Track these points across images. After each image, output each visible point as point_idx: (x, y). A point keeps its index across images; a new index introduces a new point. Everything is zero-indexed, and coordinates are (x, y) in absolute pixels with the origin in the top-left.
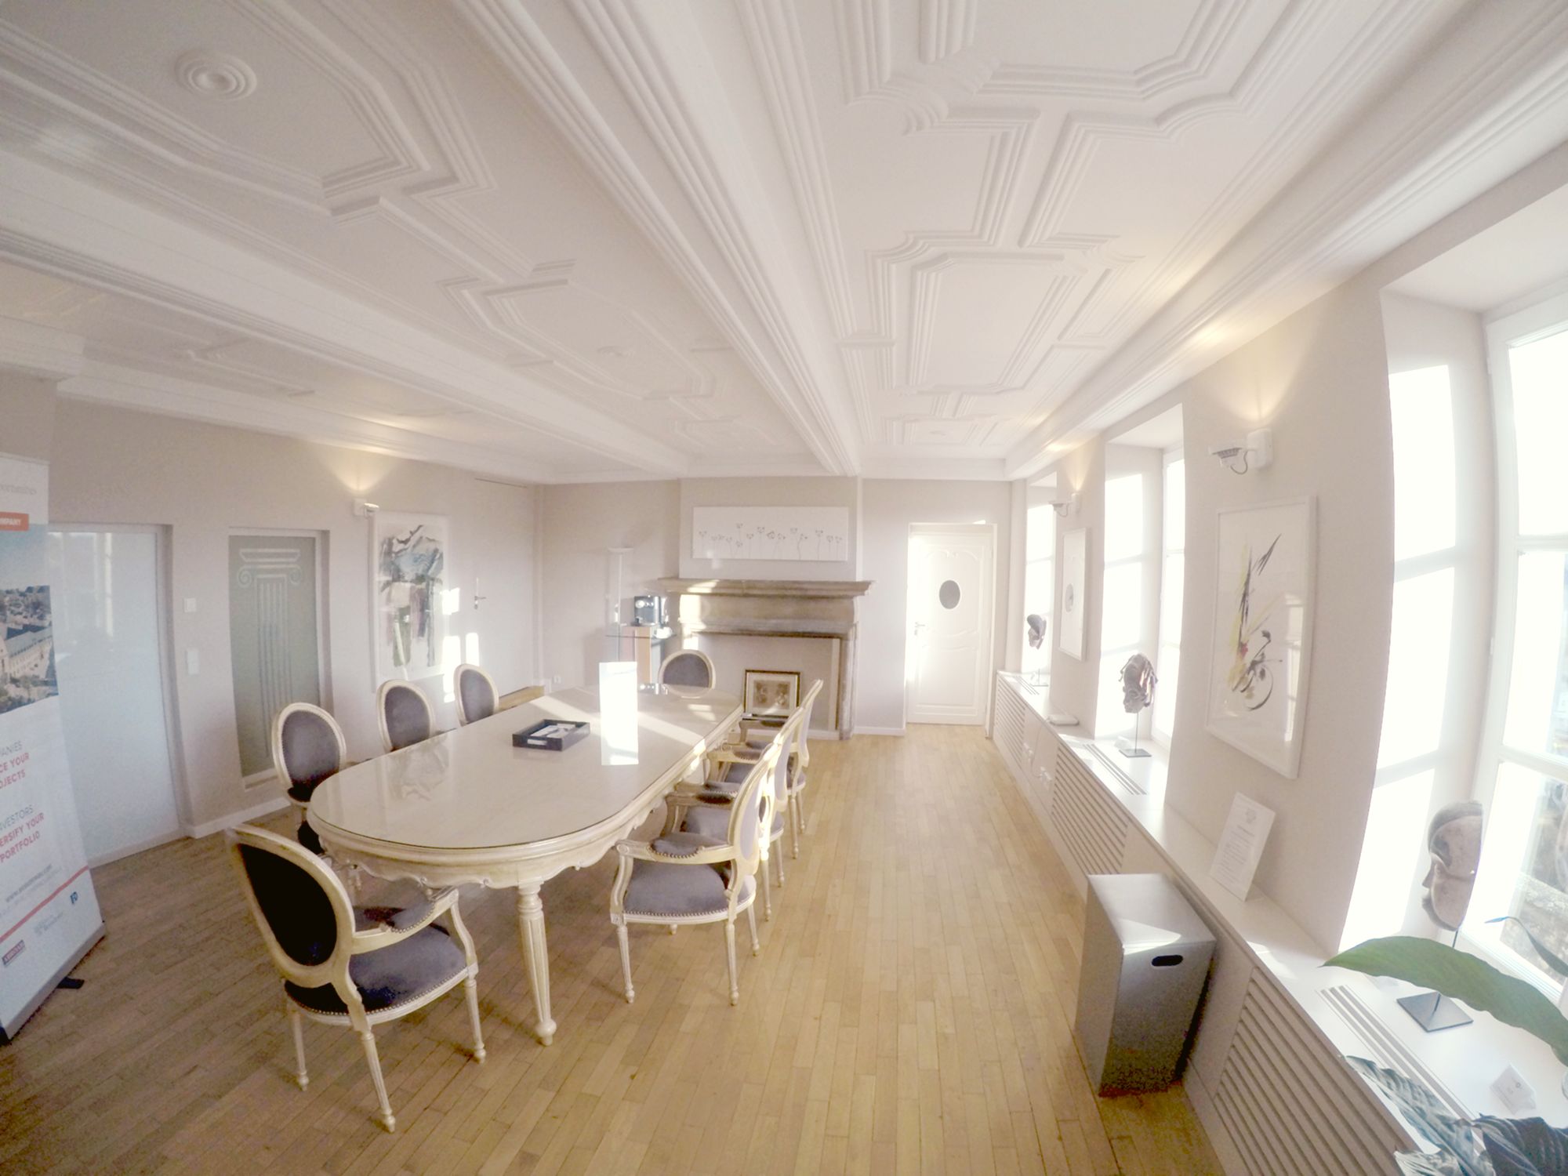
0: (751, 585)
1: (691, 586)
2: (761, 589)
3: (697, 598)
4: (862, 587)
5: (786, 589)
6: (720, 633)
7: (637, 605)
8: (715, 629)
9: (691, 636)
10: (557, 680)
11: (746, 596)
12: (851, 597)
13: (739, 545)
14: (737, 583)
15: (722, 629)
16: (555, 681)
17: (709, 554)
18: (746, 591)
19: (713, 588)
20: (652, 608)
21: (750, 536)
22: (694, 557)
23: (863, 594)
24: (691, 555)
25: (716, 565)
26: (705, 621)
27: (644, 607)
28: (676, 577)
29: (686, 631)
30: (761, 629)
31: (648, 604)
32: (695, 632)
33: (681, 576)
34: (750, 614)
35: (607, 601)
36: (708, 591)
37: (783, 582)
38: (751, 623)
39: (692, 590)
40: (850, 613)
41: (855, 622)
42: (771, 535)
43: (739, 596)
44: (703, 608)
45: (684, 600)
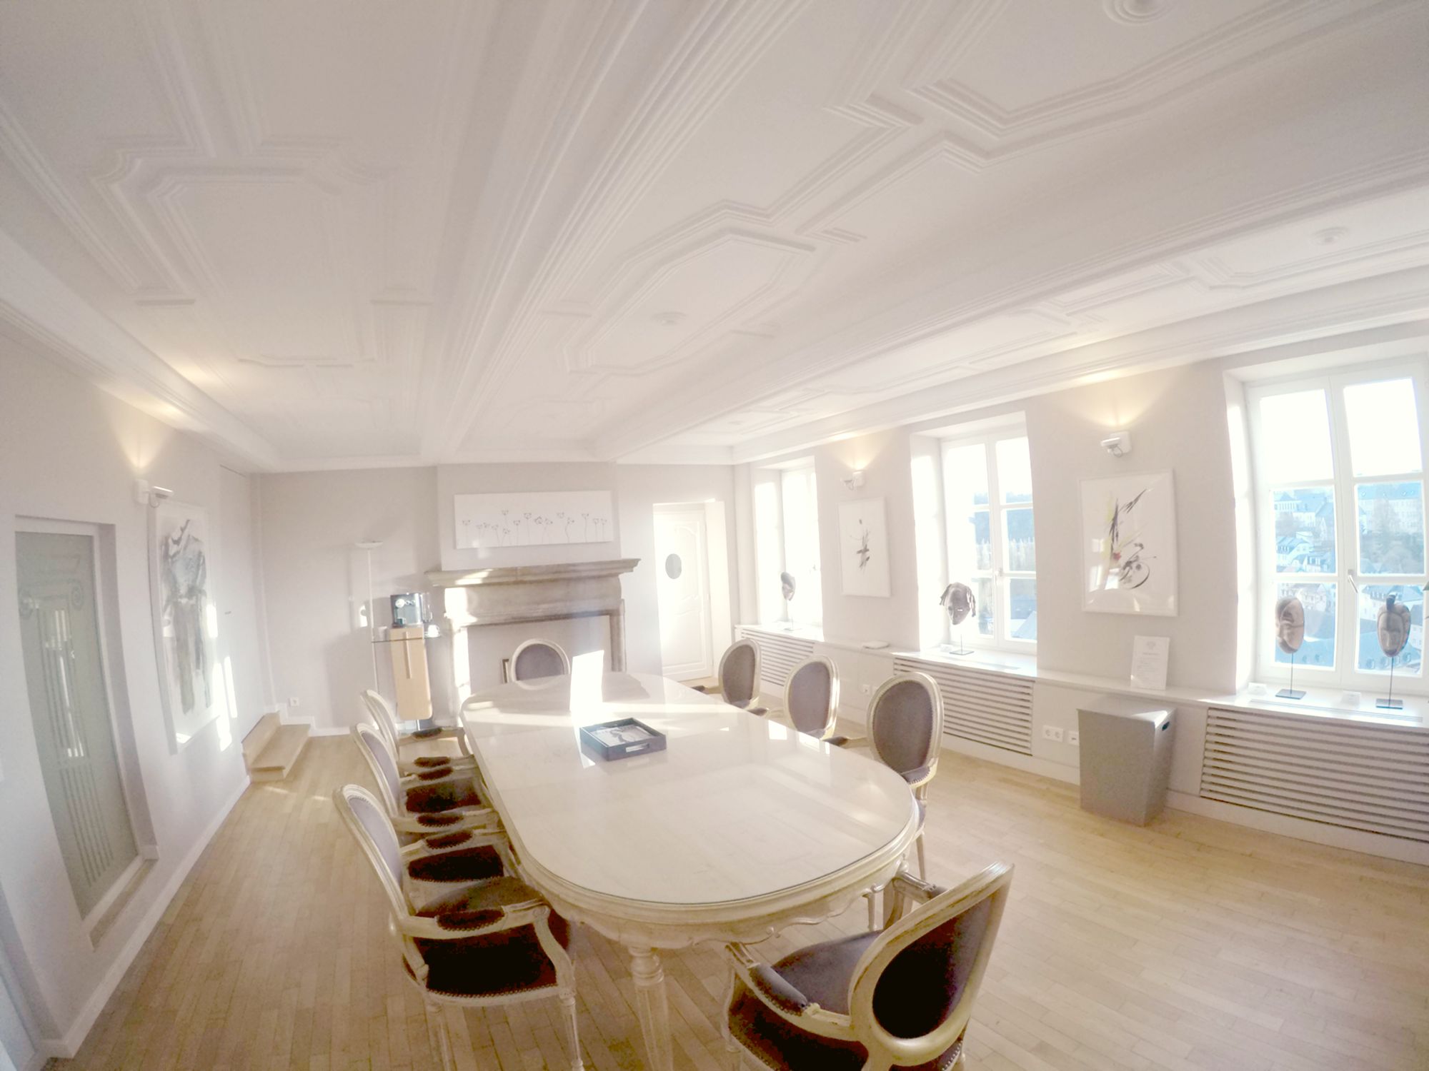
0: (527, 571)
1: (460, 578)
2: (535, 574)
3: (463, 590)
4: (630, 564)
5: (560, 572)
6: (491, 625)
7: (397, 604)
8: (487, 620)
9: (460, 631)
10: (295, 702)
11: (517, 583)
12: (616, 575)
13: (506, 532)
14: (513, 570)
15: (495, 620)
16: (292, 704)
17: (475, 544)
18: (520, 578)
19: (484, 579)
20: (412, 605)
21: (517, 523)
22: (458, 547)
23: (632, 571)
24: (455, 547)
25: (482, 555)
26: (474, 614)
27: (405, 605)
28: (437, 569)
29: (455, 627)
30: (535, 615)
31: (409, 602)
32: (463, 627)
33: (443, 569)
34: (521, 600)
35: (351, 605)
36: (479, 582)
37: (559, 565)
38: (523, 611)
39: (460, 582)
40: (618, 590)
41: (622, 597)
42: (538, 520)
43: (508, 584)
44: (470, 601)
45: (449, 594)
